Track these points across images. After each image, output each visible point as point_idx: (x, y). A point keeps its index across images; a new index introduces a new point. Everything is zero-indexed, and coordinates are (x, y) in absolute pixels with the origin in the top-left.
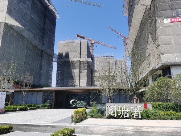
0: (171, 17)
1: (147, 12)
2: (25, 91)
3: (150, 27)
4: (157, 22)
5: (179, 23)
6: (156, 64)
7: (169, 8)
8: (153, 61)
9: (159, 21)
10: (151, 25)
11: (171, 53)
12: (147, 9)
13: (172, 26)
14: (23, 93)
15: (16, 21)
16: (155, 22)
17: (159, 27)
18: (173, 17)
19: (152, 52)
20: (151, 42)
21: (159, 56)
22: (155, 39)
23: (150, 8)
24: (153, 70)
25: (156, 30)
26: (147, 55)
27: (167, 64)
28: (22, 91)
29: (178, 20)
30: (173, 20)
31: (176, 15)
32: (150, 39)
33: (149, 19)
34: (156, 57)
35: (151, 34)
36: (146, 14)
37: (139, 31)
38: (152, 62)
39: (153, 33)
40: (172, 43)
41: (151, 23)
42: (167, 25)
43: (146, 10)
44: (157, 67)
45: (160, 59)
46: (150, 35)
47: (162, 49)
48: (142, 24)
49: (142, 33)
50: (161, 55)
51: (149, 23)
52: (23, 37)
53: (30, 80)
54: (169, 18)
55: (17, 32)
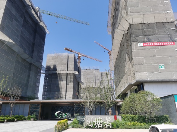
0: (144, 42)
1: (124, 36)
2: (13, 103)
3: (127, 48)
4: (132, 45)
5: (150, 47)
6: (132, 81)
7: (142, 34)
8: (130, 77)
9: (134, 44)
10: (127, 47)
11: (144, 72)
12: (125, 33)
13: (144, 49)
14: (11, 105)
15: (8, 37)
16: (131, 45)
17: (134, 50)
18: (145, 42)
19: (129, 70)
20: (128, 61)
21: (134, 74)
22: (131, 59)
23: (127, 33)
24: (129, 85)
25: (131, 52)
26: (125, 72)
27: (140, 81)
28: (10, 103)
29: (149, 44)
30: (145, 45)
31: (147, 41)
32: (127, 59)
33: (126, 42)
34: (132, 74)
35: (128, 54)
36: (124, 37)
37: (120, 51)
38: (129, 79)
39: (129, 54)
40: (144, 63)
41: (128, 45)
42: (140, 48)
43: (124, 34)
44: (133, 83)
45: (135, 77)
46: (127, 56)
47: (136, 68)
48: (122, 45)
49: (122, 52)
50: (135, 73)
51: (126, 45)
52: (13, 51)
53: (18, 93)
54: (142, 42)
55: (8, 46)
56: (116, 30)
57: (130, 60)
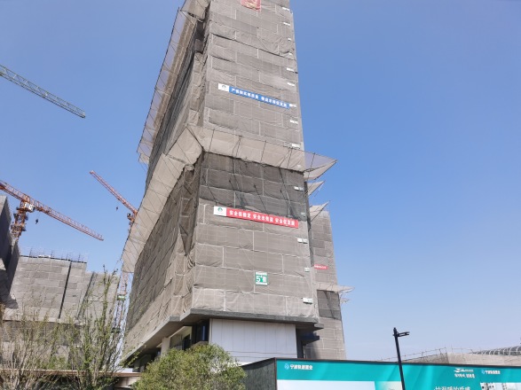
0: (230, 205)
1: (183, 177)
3: (183, 214)
4: (199, 207)
5: (242, 223)
6: (180, 310)
7: (228, 184)
8: (176, 299)
9: (203, 206)
10: (186, 210)
12: (185, 171)
13: (228, 225)
16: (196, 207)
17: (201, 221)
18: (232, 206)
19: (178, 277)
20: (180, 251)
21: (190, 290)
23: (193, 172)
25: (194, 226)
26: (167, 282)
29: (240, 214)
30: (231, 213)
31: (239, 204)
32: (179, 243)
33: (187, 197)
34: (184, 291)
35: (184, 231)
36: (183, 181)
37: (163, 216)
38: (172, 303)
39: (188, 231)
40: (220, 264)
41: (188, 206)
42: (217, 220)
43: (182, 173)
44: (182, 317)
45: (191, 298)
46: (179, 235)
47: (197, 274)
48: (171, 200)
49: (168, 222)
50: (194, 289)
51: (184, 205)
54: (224, 205)
56: (163, 155)
57: (187, 248)
